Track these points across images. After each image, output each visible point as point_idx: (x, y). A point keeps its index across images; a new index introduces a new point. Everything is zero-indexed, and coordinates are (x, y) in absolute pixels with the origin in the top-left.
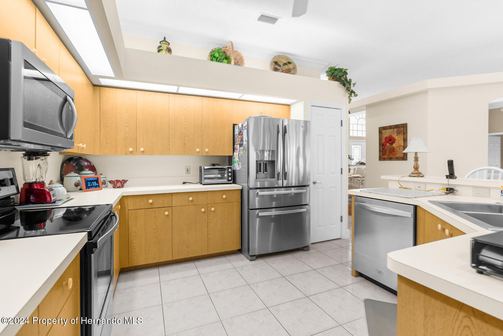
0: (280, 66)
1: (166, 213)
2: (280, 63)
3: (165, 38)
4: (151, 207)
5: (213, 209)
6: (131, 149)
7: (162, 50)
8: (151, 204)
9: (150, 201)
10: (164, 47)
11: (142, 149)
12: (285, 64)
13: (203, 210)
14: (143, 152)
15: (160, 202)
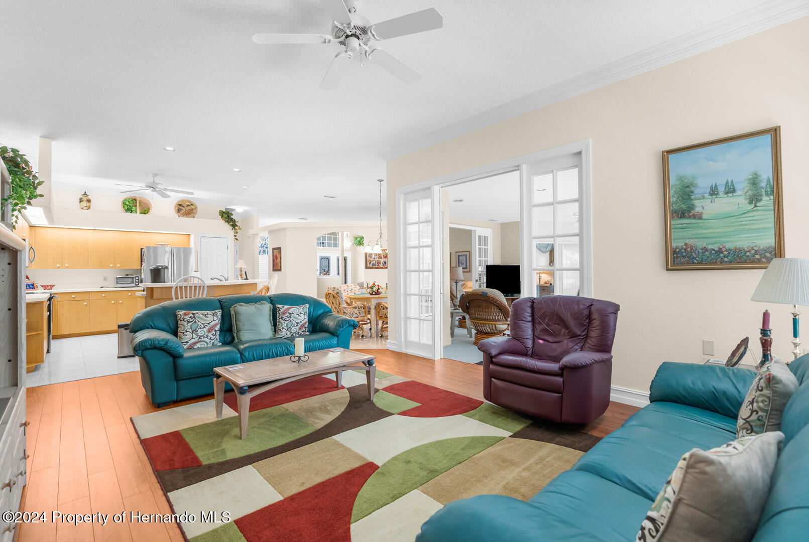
0: (184, 207)
1: (85, 303)
2: (184, 205)
3: (85, 192)
4: (74, 300)
5: (120, 302)
6: (58, 265)
7: (83, 201)
8: (74, 298)
9: (73, 296)
10: (85, 199)
11: (67, 265)
12: (188, 205)
13: (113, 302)
14: (67, 267)
15: (79, 297)
